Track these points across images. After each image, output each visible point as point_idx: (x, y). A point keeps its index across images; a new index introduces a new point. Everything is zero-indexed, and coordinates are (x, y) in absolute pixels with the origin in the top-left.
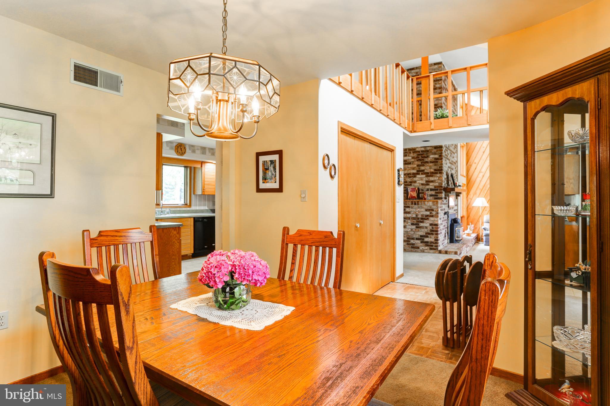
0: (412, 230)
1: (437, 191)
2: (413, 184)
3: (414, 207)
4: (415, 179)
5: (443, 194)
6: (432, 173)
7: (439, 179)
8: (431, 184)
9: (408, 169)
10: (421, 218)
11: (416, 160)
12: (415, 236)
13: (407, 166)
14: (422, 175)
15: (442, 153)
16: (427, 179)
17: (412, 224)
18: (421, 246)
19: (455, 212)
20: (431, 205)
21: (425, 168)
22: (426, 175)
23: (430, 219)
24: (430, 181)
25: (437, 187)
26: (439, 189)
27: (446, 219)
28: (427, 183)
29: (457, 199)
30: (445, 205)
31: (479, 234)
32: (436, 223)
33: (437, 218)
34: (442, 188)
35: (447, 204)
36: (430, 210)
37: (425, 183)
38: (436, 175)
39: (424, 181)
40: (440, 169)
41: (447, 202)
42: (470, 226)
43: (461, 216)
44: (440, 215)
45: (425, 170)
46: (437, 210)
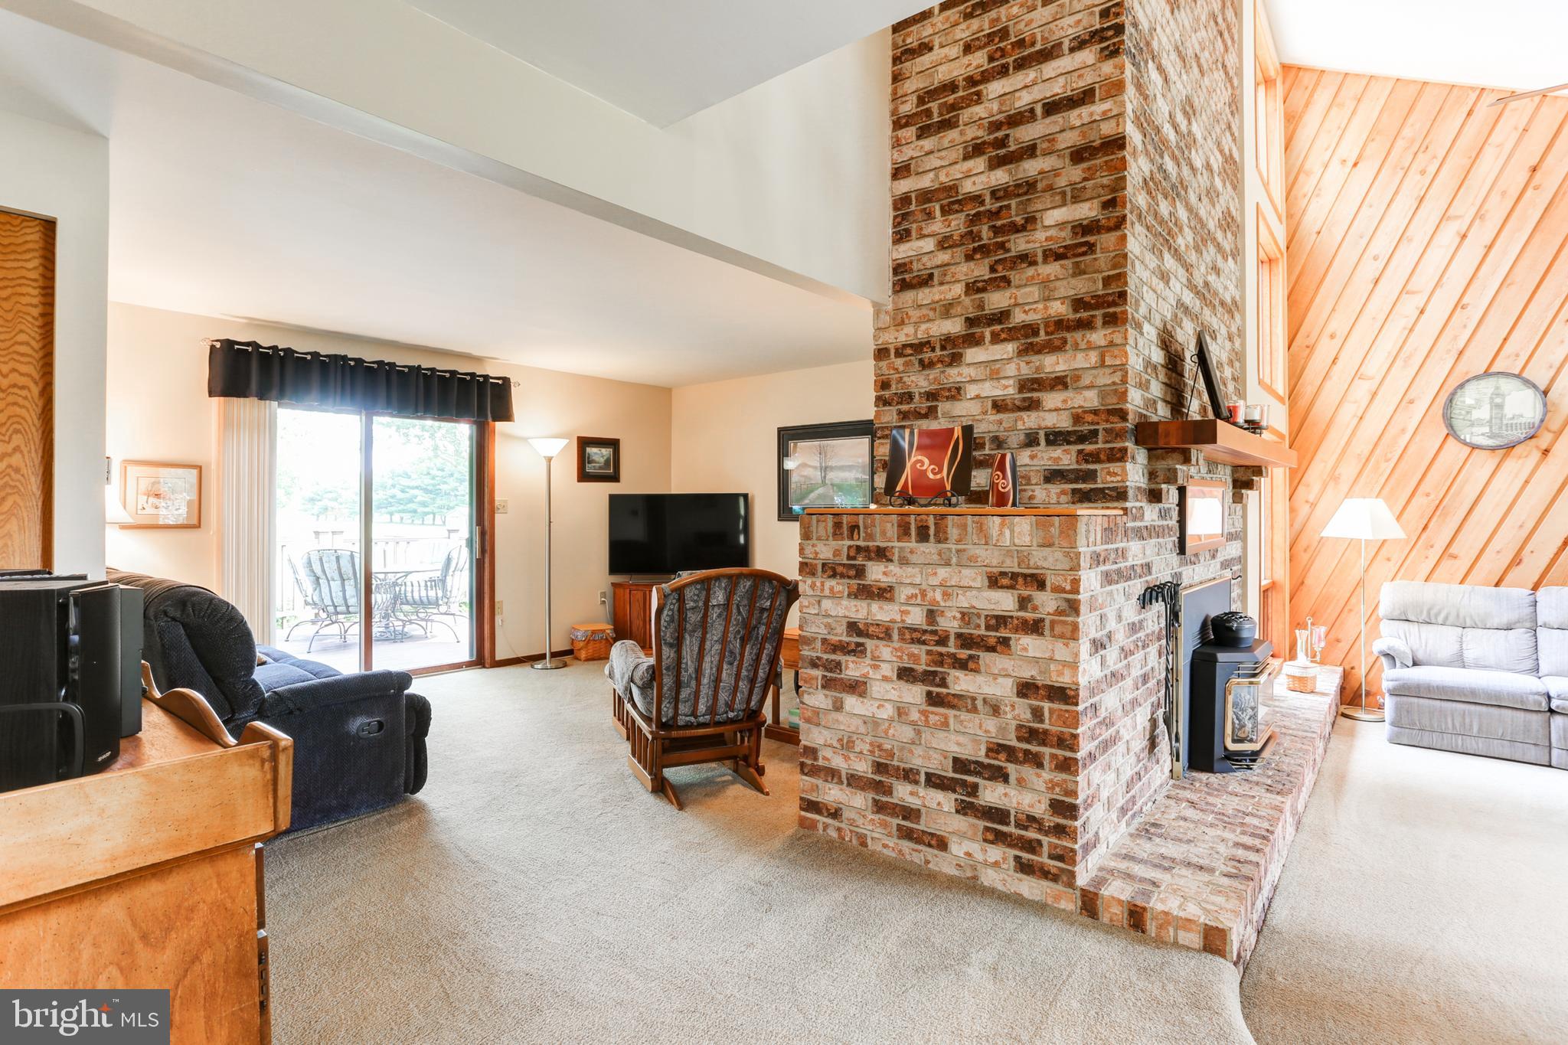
0: (901, 712)
1: (1089, 447)
2: (943, 407)
3: (914, 558)
4: (955, 375)
5: (1129, 466)
6: (1060, 324)
7: (1103, 364)
8: (1052, 399)
9: (915, 314)
10: (959, 636)
11: (959, 252)
12: (921, 760)
13: (909, 296)
14: (997, 347)
15: (1119, 184)
16: (1026, 371)
17: (905, 674)
18: (963, 836)
19: (1228, 574)
20: (1027, 540)
21: (1013, 301)
22: (1022, 345)
23: (1019, 647)
24: (1047, 378)
25: (1090, 418)
26: (1103, 429)
27: (1153, 632)
28: (1029, 395)
29: (1241, 503)
30: (1151, 541)
31: (1352, 668)
32: (1061, 679)
33: (1072, 644)
34: (1123, 425)
35: (1166, 531)
36: (1017, 582)
37: (1015, 399)
38: (1085, 341)
39: (1006, 387)
40: (1110, 292)
41: (1165, 523)
42: (1308, 632)
43: (1262, 584)
44: (1098, 613)
45: (1017, 310)
46: (1068, 581)
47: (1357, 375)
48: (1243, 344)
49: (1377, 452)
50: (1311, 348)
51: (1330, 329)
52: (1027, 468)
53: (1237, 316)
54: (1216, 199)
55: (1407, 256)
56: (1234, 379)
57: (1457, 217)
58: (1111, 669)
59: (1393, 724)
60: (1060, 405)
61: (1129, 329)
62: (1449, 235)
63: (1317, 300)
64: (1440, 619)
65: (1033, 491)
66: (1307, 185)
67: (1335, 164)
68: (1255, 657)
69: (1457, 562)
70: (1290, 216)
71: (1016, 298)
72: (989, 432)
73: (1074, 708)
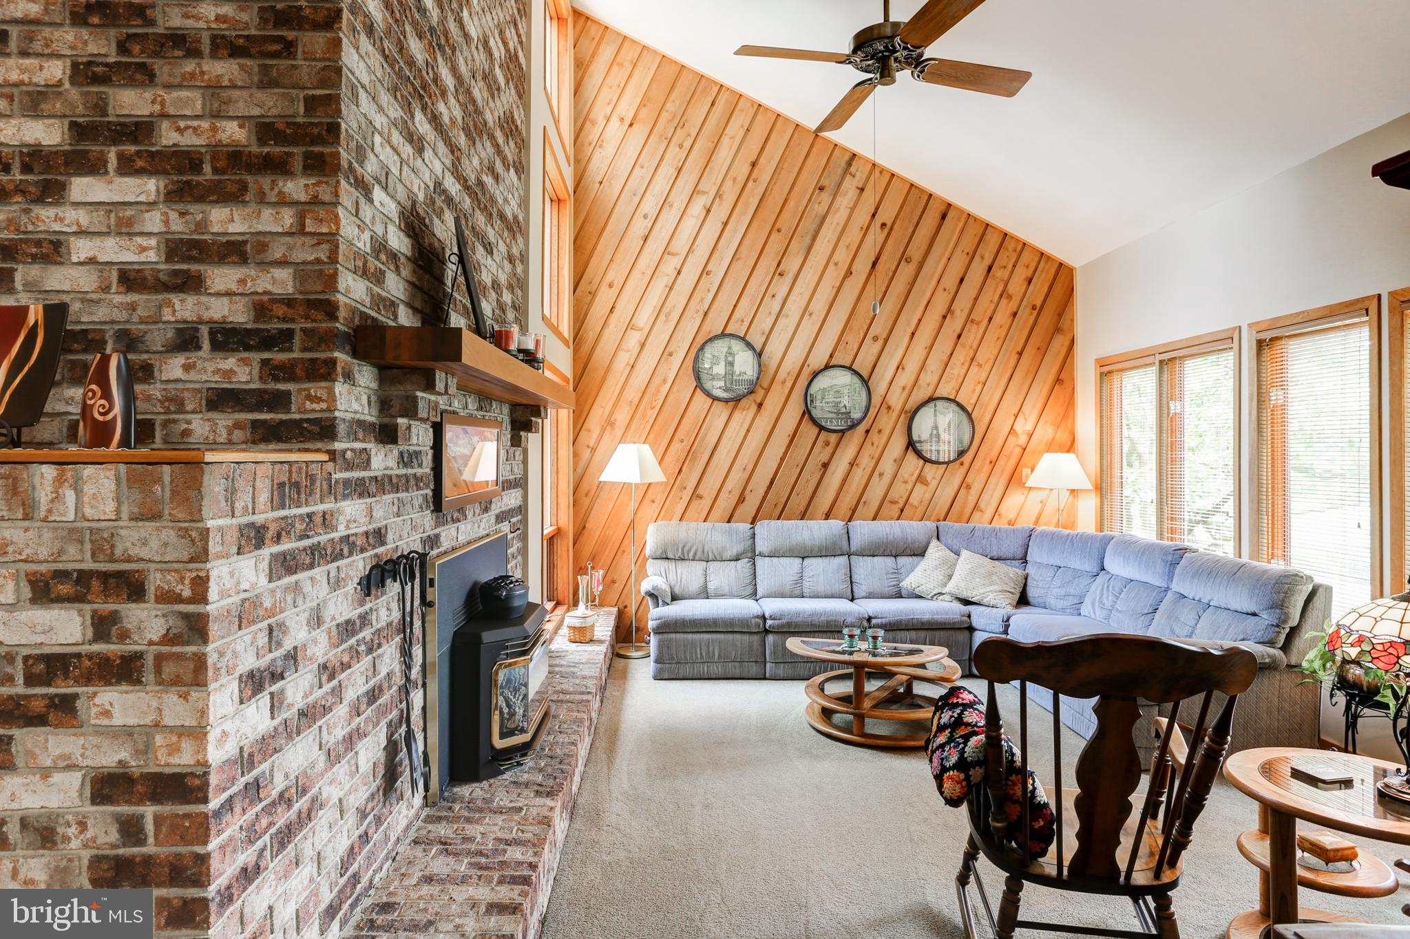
1: (279, 357)
2: (26, 272)
4: (49, 219)
5: (340, 388)
6: (234, 158)
7: (300, 230)
8: (222, 277)
11: (62, 6)
14: (130, 182)
16: (178, 226)
19: (504, 528)
20: (109, 509)
21: (157, 108)
22: (173, 183)
23: (94, 710)
24: (214, 242)
25: (280, 311)
26: (302, 329)
27: (390, 624)
28: (184, 267)
29: (520, 446)
30: (384, 497)
31: (626, 607)
32: (175, 760)
33: (195, 694)
34: (330, 325)
35: (412, 482)
36: (89, 589)
37: (159, 271)
38: (276, 190)
39: (144, 249)
40: (316, 121)
41: (410, 471)
42: (588, 577)
43: (546, 532)
44: (265, 624)
45: (165, 124)
46: (187, 582)
47: (630, 326)
48: (526, 271)
49: (645, 400)
50: (593, 294)
51: (610, 276)
52: (180, 386)
53: (520, 240)
54: (496, 92)
55: (670, 218)
56: (514, 307)
57: (705, 193)
58: (297, 707)
59: (657, 661)
60: (234, 287)
61: (343, 182)
62: (697, 209)
63: (600, 247)
64: (691, 556)
65: (189, 422)
66: (593, 134)
67: (614, 122)
68: (526, 631)
69: (703, 501)
70: (577, 161)
71: (163, 104)
72: (113, 322)
73: (201, 808)
